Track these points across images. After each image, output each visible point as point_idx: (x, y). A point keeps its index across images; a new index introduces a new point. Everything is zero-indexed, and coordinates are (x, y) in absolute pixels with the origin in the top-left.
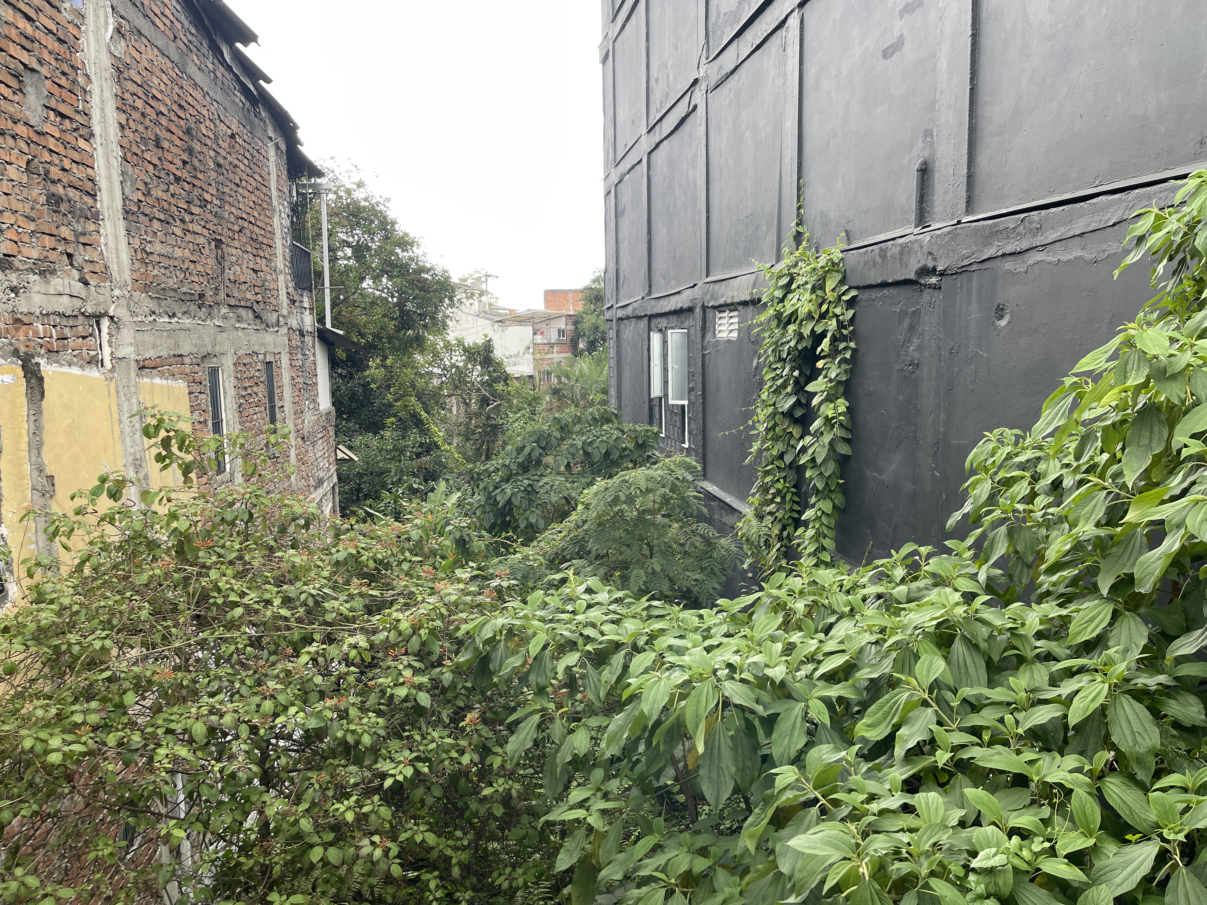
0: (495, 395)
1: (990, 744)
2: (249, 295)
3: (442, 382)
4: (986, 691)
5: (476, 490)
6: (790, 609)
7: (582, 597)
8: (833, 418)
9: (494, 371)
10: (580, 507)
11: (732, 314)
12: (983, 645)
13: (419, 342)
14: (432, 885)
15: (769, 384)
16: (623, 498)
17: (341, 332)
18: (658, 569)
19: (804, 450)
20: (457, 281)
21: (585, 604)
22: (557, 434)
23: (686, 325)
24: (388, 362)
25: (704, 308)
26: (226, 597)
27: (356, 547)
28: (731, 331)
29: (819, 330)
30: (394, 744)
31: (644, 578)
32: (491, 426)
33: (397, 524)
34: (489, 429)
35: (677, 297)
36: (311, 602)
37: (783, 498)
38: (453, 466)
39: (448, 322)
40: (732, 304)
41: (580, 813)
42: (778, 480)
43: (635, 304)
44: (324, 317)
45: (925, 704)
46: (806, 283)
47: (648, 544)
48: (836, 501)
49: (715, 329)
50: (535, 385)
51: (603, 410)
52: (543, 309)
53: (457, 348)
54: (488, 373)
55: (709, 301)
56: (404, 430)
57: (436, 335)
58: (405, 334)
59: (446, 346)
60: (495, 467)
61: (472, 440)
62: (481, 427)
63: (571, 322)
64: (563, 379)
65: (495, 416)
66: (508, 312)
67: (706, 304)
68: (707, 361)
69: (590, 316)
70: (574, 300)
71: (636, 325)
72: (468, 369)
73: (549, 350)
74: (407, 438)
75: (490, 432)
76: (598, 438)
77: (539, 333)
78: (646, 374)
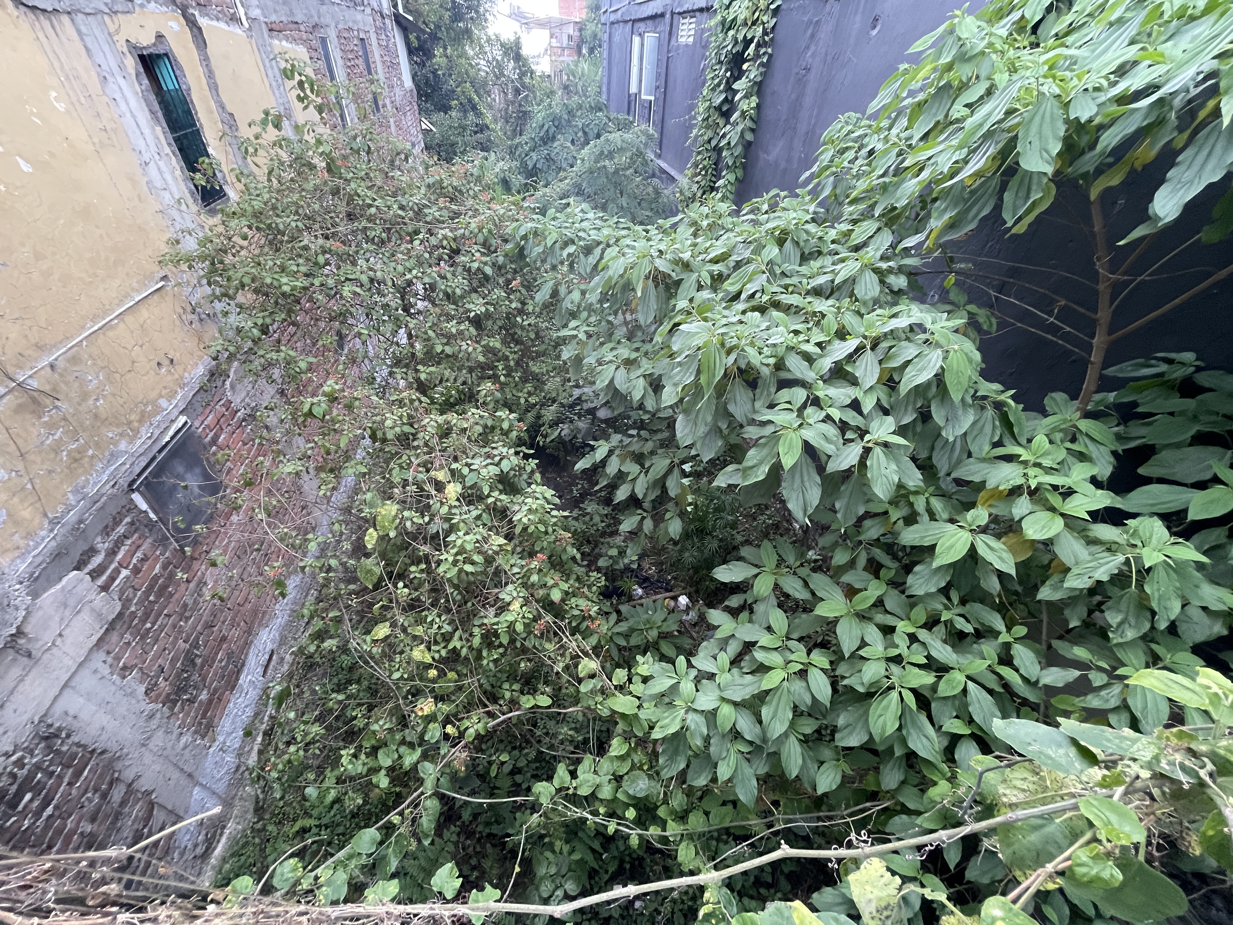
0: (523, 85)
1: (792, 293)
4: (798, 268)
5: (513, 158)
7: (578, 214)
8: (747, 112)
9: (523, 66)
10: (579, 162)
11: (691, 20)
12: (802, 244)
13: (468, 32)
14: (500, 368)
15: (709, 83)
17: (411, 18)
18: (625, 205)
19: (724, 136)
21: (580, 219)
22: (566, 117)
23: (658, 29)
24: (449, 51)
25: (673, 13)
26: (363, 200)
28: (689, 36)
29: (749, 37)
30: (474, 296)
32: (522, 111)
34: (521, 114)
36: (416, 209)
37: (706, 171)
38: (499, 142)
39: (487, 14)
40: (693, 11)
41: (575, 333)
42: (705, 159)
43: (623, 9)
45: (764, 272)
48: (738, 174)
49: (678, 34)
50: (552, 81)
51: (597, 101)
52: (558, 15)
53: (496, 43)
54: (519, 67)
55: (676, 8)
56: (464, 112)
57: (479, 28)
58: (458, 25)
59: (488, 40)
60: (526, 141)
61: (510, 122)
62: (515, 113)
63: (577, 29)
64: (570, 77)
65: (525, 104)
66: (531, 15)
67: (674, 10)
68: (670, 63)
69: (591, 23)
70: (580, 8)
71: (623, 28)
72: (505, 62)
73: (561, 53)
74: (467, 119)
75: (522, 116)
76: (593, 121)
77: (554, 36)
78: (628, 73)
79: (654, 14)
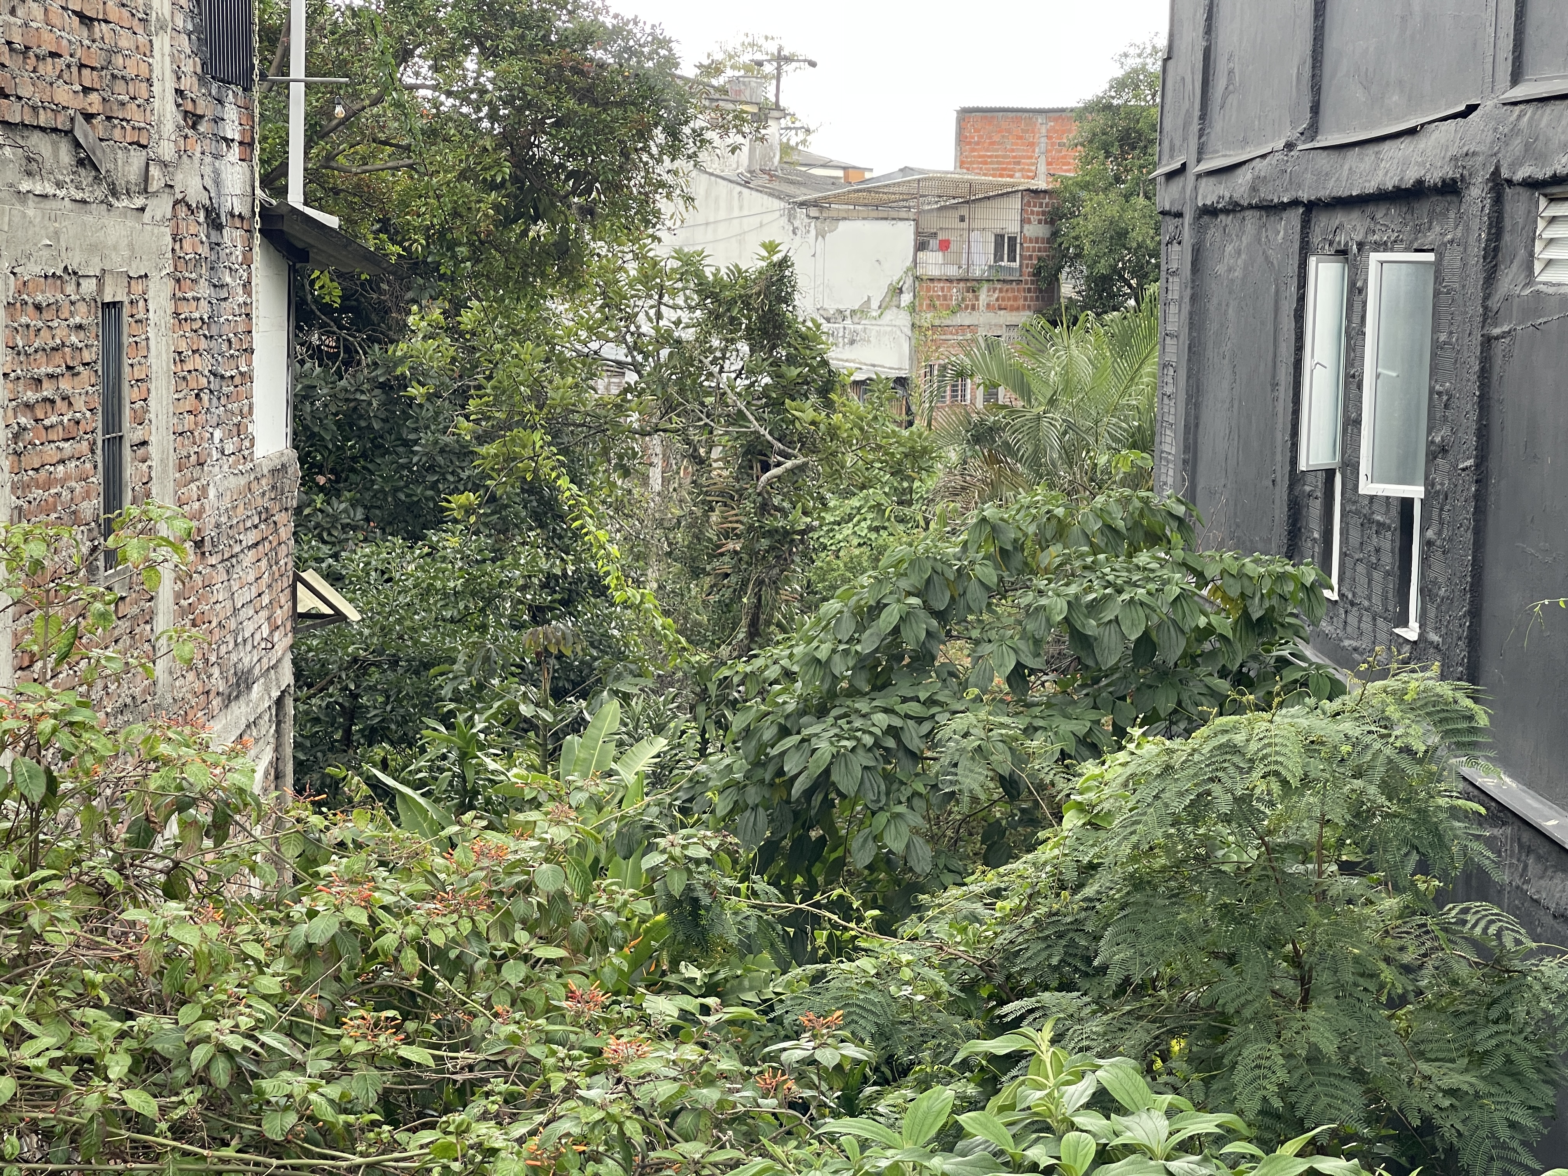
0: (791, 436)
2: (63, 95)
3: (627, 389)
5: (715, 734)
7: (1078, 1120)
9: (791, 360)
10: (1072, 820)
16: (1222, 802)
17: (332, 221)
18: (1329, 1047)
20: (694, 75)
21: (1090, 1147)
22: (988, 573)
23: (1431, 237)
24: (467, 319)
25: (1498, 185)
27: (368, 904)
31: (1282, 1075)
32: (771, 533)
33: (494, 836)
34: (765, 543)
35: (1405, 146)
36: (221, 1074)
38: (646, 653)
39: (661, 203)
43: (1261, 166)
44: (283, 170)
47: (1295, 960)
49: (1531, 254)
50: (914, 408)
51: (1137, 504)
52: (952, 169)
53: (679, 285)
54: (771, 365)
55: (1515, 165)
56: (499, 532)
57: (617, 240)
58: (525, 233)
59: (646, 276)
60: (783, 667)
61: (709, 574)
62: (738, 537)
63: (1038, 213)
64: (1004, 395)
65: (786, 505)
66: (840, 173)
67: (1505, 173)
68: (1498, 361)
69: (1101, 196)
70: (1053, 144)
71: (1259, 233)
72: (711, 350)
73: (963, 299)
74: (509, 559)
75: (768, 551)
76: (1120, 591)
77: (934, 243)
78: (1284, 393)
79: (1408, 182)
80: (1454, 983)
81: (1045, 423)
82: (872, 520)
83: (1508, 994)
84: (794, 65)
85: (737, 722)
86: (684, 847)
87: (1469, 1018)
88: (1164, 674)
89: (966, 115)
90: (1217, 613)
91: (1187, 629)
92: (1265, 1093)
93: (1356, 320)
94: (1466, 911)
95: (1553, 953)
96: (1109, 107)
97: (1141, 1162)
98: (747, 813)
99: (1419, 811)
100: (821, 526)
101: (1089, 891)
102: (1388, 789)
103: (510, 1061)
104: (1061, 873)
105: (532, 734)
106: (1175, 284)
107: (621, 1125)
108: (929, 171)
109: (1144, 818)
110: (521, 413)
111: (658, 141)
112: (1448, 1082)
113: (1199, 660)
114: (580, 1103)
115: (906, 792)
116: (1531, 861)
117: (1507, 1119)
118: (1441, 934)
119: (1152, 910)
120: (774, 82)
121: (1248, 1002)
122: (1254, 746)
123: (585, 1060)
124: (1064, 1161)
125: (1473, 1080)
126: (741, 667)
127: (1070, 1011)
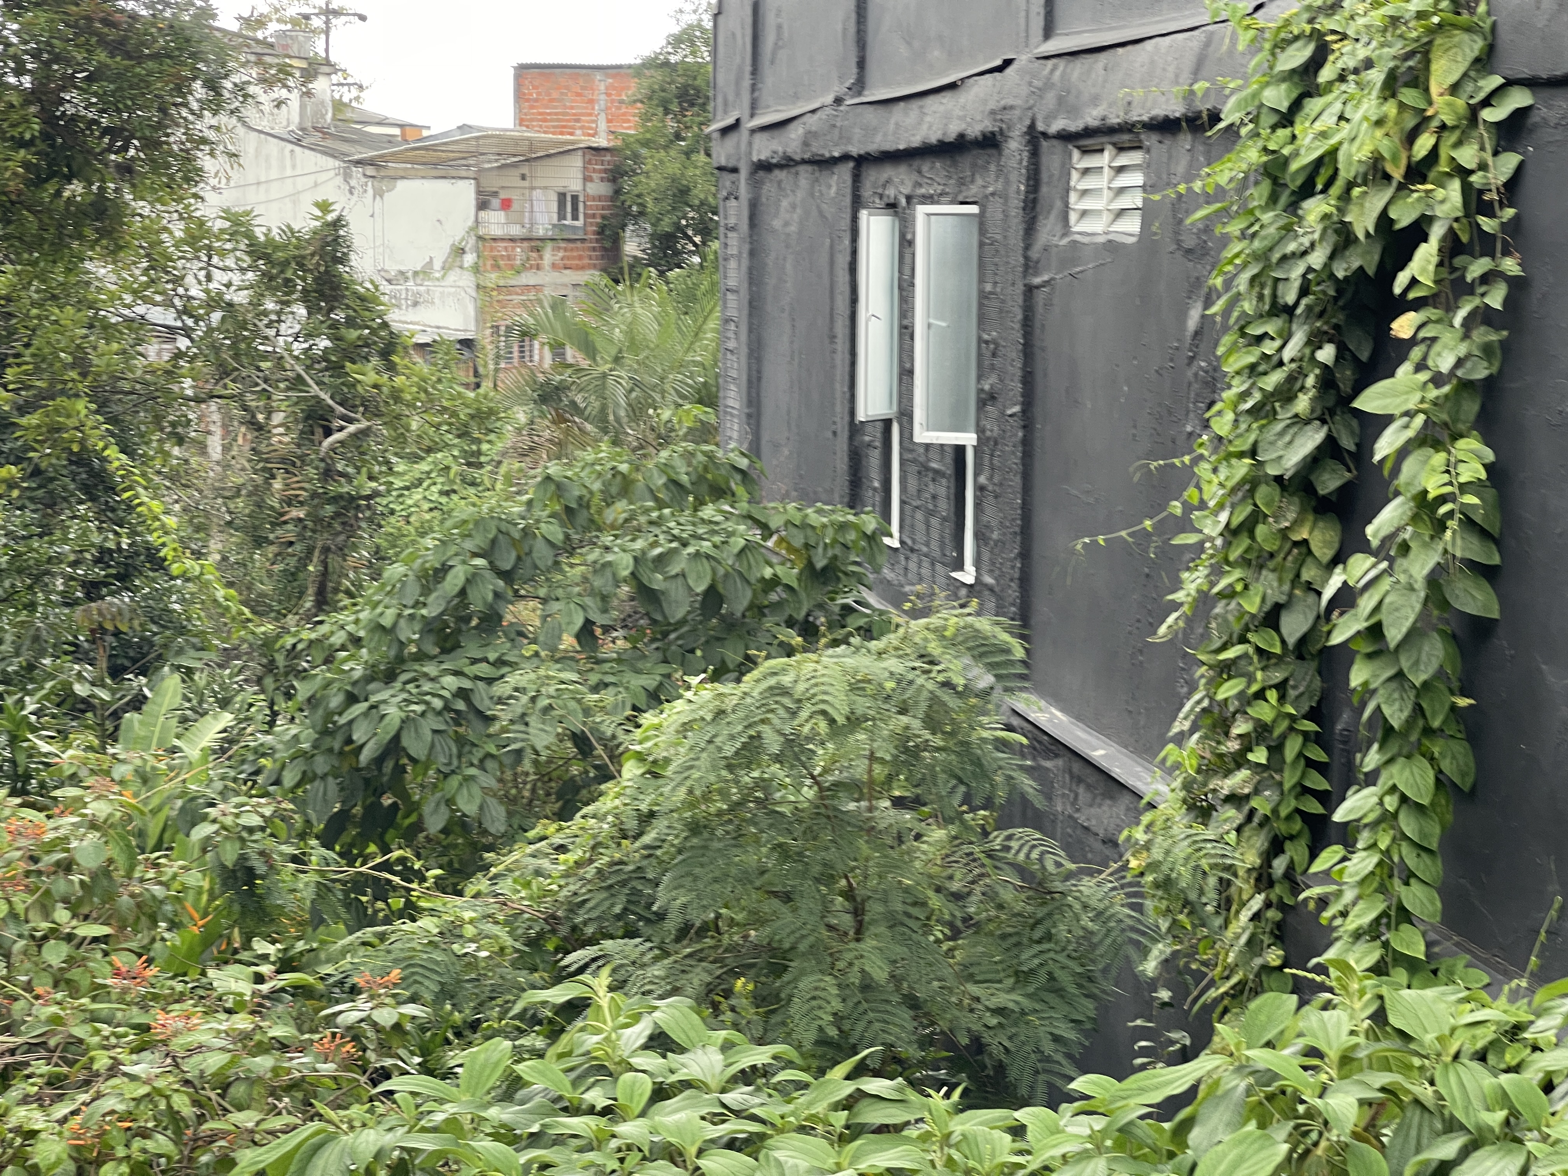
0: (353, 399)
3: (179, 355)
5: (281, 705)
6: (1311, 1114)
7: (635, 1061)
8: (1442, 499)
9: (350, 323)
10: (631, 770)
11: (1124, 159)
15: (1239, 386)
16: (773, 743)
18: (880, 973)
19: (1346, 598)
20: (234, 26)
21: (647, 1086)
22: (554, 531)
23: (973, 190)
25: (1034, 138)
28: (1121, 213)
29: (1403, 216)
31: (836, 1005)
32: (337, 499)
33: (29, 814)
34: (329, 509)
35: (946, 100)
37: (1276, 750)
38: (207, 625)
39: (206, 162)
40: (1127, 128)
42: (1260, 695)
43: (812, 121)
46: (1369, 64)
47: (849, 894)
48: (1446, 766)
49: (1066, 205)
50: (481, 370)
51: (701, 458)
52: (512, 126)
53: (228, 246)
54: (330, 327)
55: (1050, 117)
56: (48, 506)
57: (159, 200)
58: (58, 193)
59: (193, 237)
60: (350, 634)
61: (272, 543)
62: (302, 503)
63: (600, 171)
64: (571, 354)
65: (350, 470)
66: (397, 131)
67: (1040, 127)
68: (1040, 309)
69: (663, 153)
70: (612, 101)
71: (813, 187)
72: (265, 313)
73: (528, 259)
74: (58, 534)
75: (332, 518)
76: (685, 545)
77: (495, 202)
78: (842, 345)
79: (951, 137)
80: (1000, 907)
81: (610, 381)
82: (443, 484)
83: (1050, 915)
84: (343, 19)
85: (303, 690)
86: (237, 816)
87: (1013, 940)
88: (731, 626)
89: (523, 71)
90: (783, 564)
91: (753, 581)
92: (820, 1022)
93: (907, 271)
94: (1009, 838)
95: (1091, 873)
96: (666, 64)
97: (696, 1097)
98: (317, 783)
99: (962, 743)
100: (389, 491)
101: (647, 839)
102: (931, 723)
103: (52, 1043)
104: (622, 823)
105: (89, 715)
106: (733, 239)
107: (168, 1098)
108: (488, 129)
109: (696, 763)
110: (65, 382)
111: (198, 96)
112: (994, 1002)
113: (766, 611)
114: (126, 1079)
115: (478, 754)
116: (1081, 790)
117: (1051, 1034)
118: (987, 861)
119: (710, 853)
120: (323, 36)
121: (803, 937)
122: (801, 687)
123: (132, 1037)
124: (621, 1101)
125: (1019, 998)
126: (307, 635)
127: (633, 957)
